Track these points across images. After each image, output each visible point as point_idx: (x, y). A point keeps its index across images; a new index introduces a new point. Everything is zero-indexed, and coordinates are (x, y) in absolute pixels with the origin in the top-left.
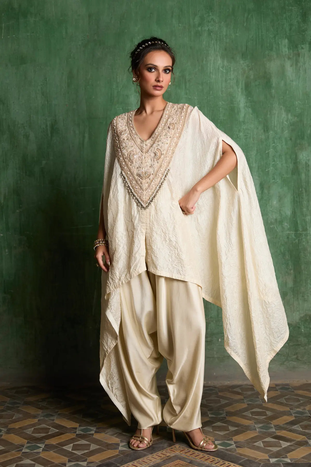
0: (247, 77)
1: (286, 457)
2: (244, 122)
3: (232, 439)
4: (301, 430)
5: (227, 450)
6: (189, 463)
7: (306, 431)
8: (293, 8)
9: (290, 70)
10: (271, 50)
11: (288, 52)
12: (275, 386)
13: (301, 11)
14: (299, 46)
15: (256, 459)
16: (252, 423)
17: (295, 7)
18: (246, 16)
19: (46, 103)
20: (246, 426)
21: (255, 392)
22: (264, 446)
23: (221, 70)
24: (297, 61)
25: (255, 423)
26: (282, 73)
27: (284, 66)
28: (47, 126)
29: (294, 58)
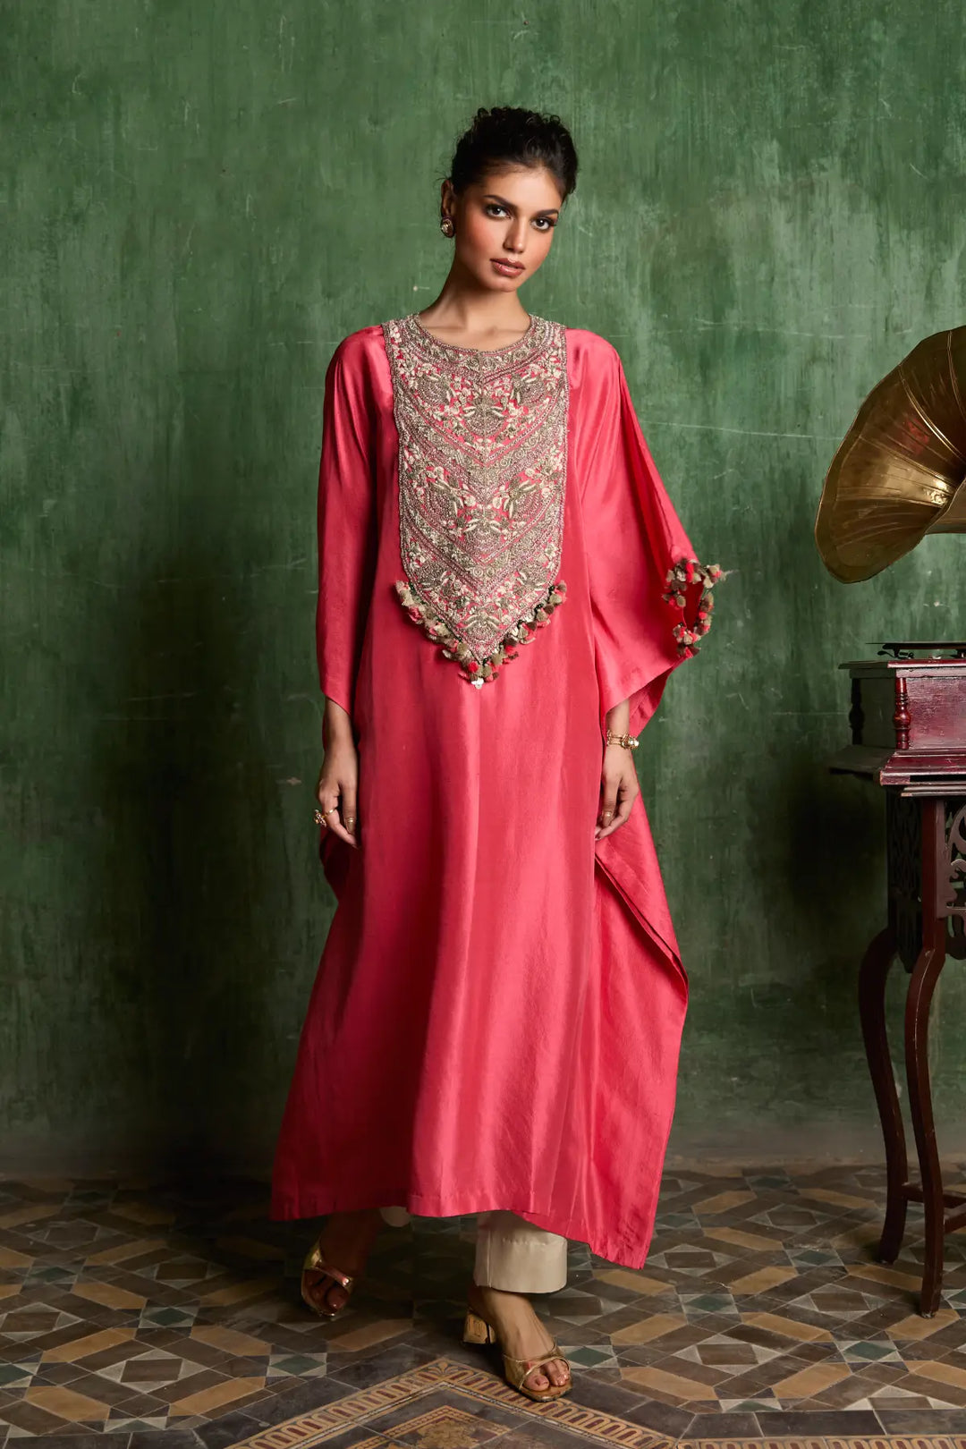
0: (659, 253)
1: (769, 1394)
2: (647, 386)
3: (607, 1341)
4: (817, 1310)
5: (592, 1373)
6: (476, 1414)
7: (829, 1313)
8: (795, 49)
9: (783, 232)
10: (731, 171)
11: (781, 179)
12: (739, 1175)
13: (819, 57)
14: (813, 161)
15: (677, 1401)
16: (669, 1290)
17: (802, 46)
18: (655, 69)
19: (57, 324)
20: (651, 1298)
21: (682, 1193)
22: (705, 1361)
23: (581, 232)
24: (807, 208)
25: (677, 1288)
26: (762, 241)
27: (767, 219)
28: (58, 393)
29: (799, 197)
